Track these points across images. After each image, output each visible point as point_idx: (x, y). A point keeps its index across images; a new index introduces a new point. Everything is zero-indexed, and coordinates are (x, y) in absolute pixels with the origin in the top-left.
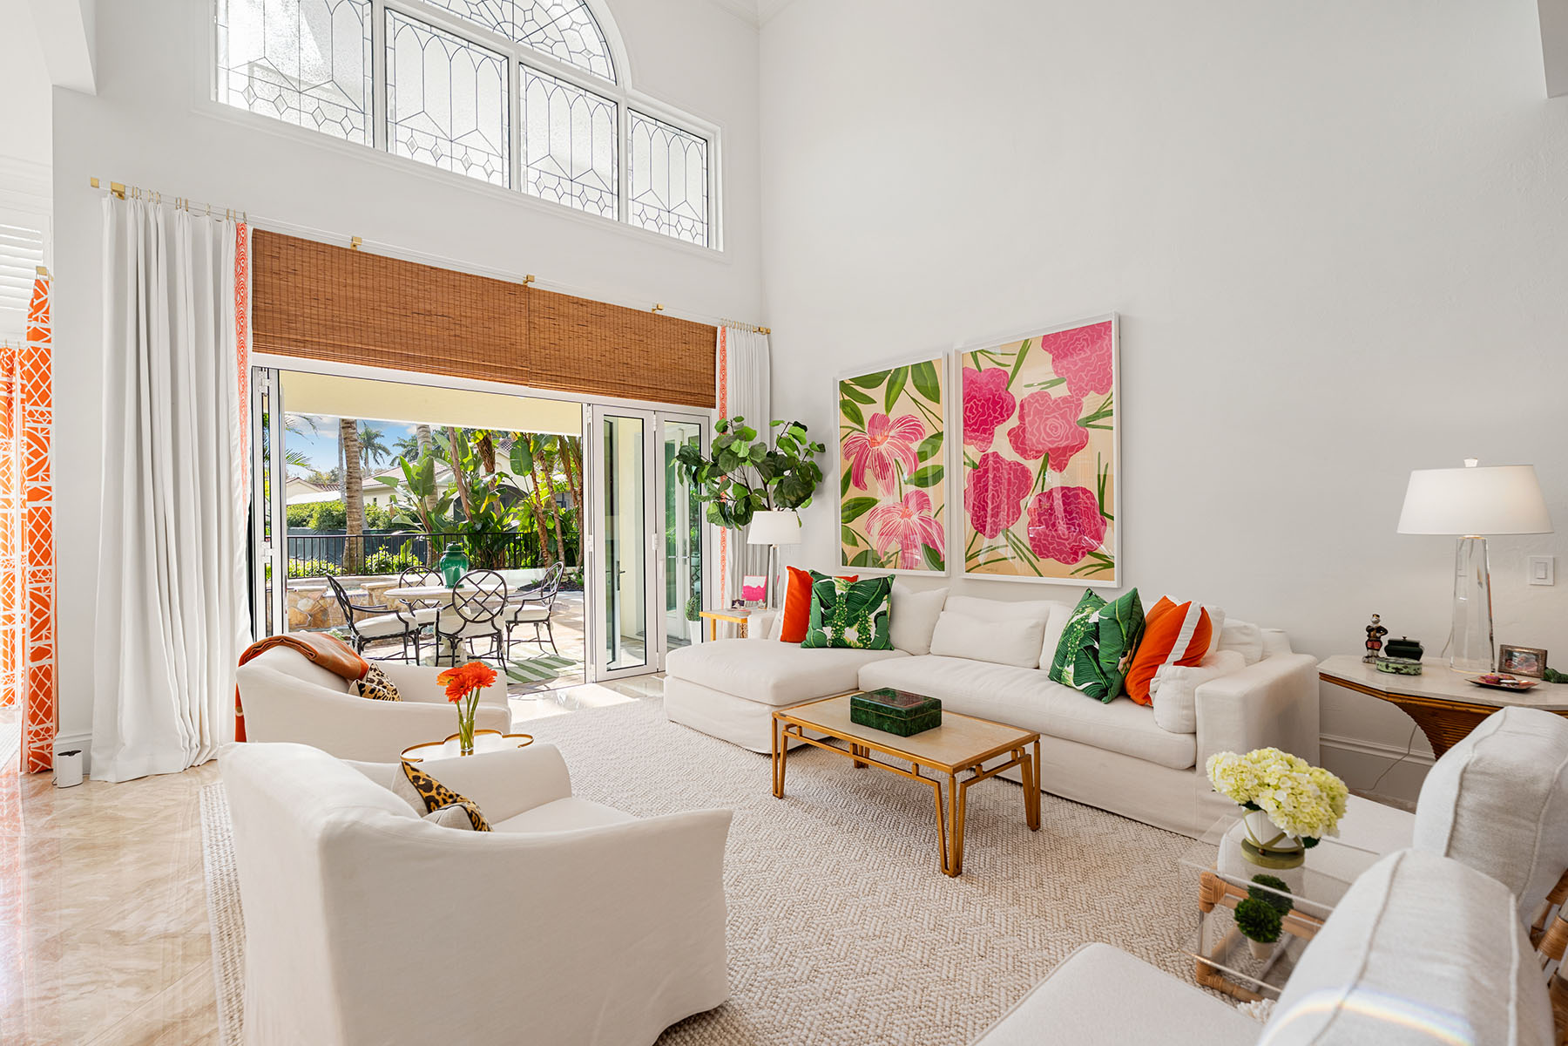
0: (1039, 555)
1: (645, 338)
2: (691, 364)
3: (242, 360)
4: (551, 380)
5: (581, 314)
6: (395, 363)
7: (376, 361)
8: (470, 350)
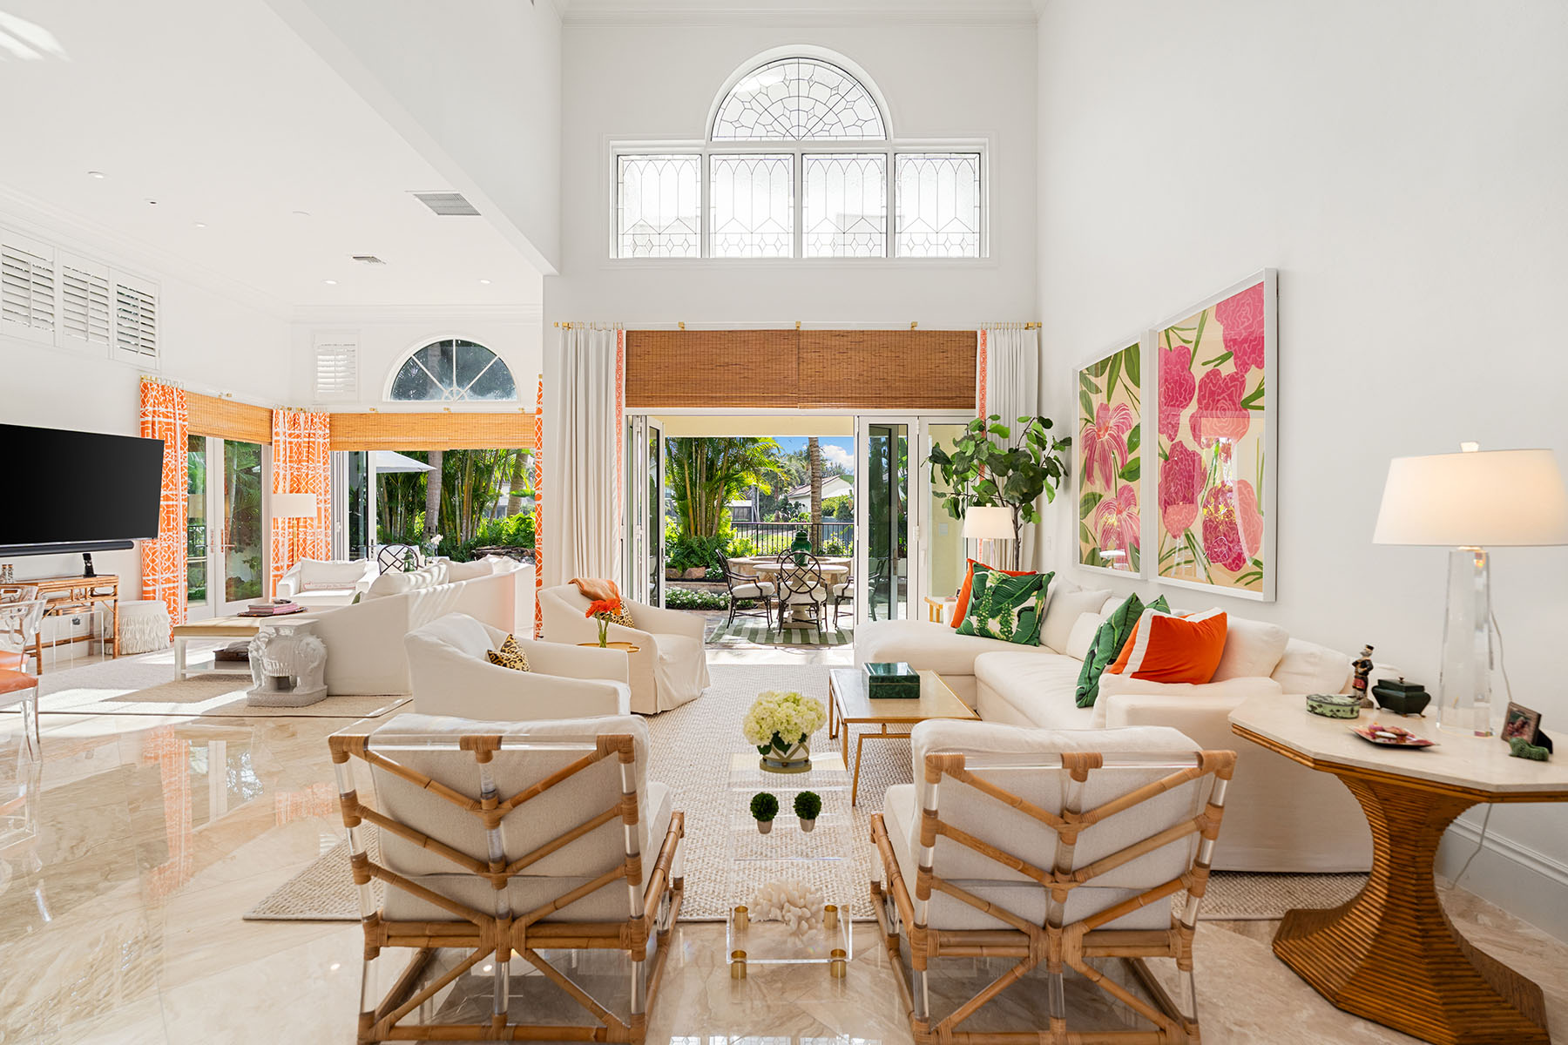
0: (1212, 559)
1: (901, 354)
2: (949, 370)
3: (619, 414)
4: (815, 402)
5: (841, 343)
6: (704, 403)
7: (693, 404)
8: (754, 386)
